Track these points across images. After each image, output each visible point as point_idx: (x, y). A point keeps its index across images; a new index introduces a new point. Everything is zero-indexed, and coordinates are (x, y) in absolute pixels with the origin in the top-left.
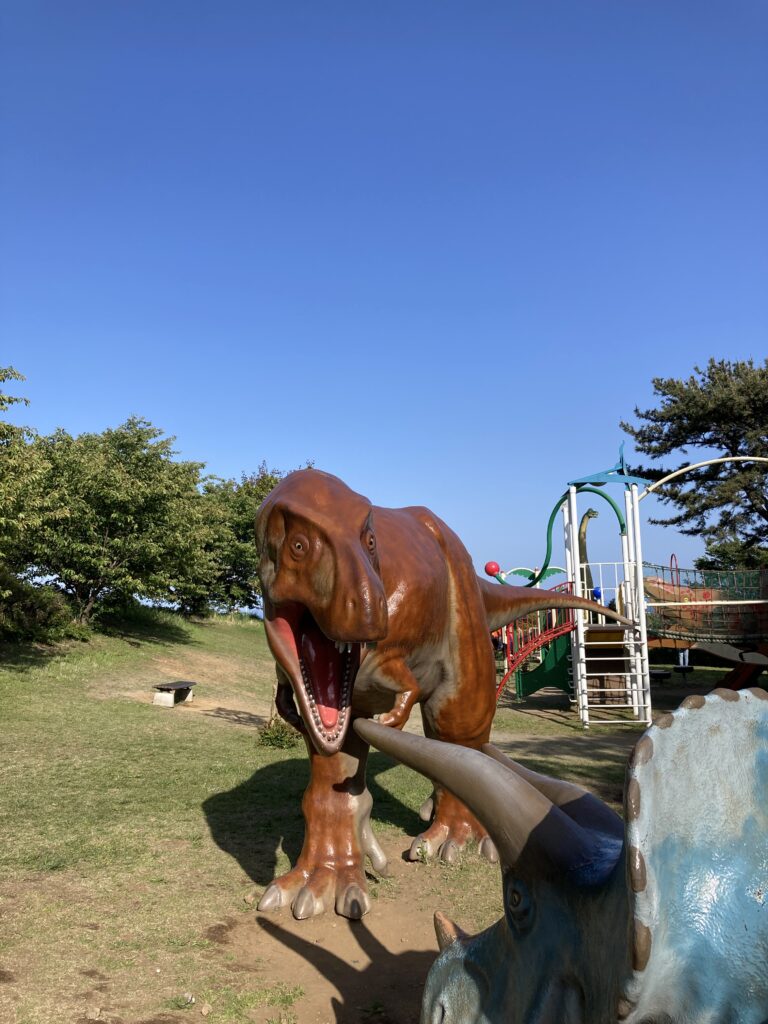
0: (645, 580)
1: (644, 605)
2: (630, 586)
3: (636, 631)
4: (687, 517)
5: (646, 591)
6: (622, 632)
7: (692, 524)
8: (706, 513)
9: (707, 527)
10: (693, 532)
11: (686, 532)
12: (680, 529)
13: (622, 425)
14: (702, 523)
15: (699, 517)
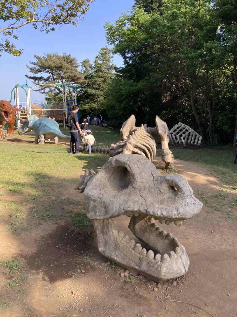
0: (31, 105)
1: (31, 110)
2: (28, 106)
3: (29, 114)
4: (41, 90)
5: (31, 107)
6: (27, 115)
7: (42, 91)
8: (45, 89)
9: (46, 92)
10: (43, 93)
11: (41, 93)
12: (40, 92)
13: (27, 66)
14: (45, 91)
15: (44, 90)
